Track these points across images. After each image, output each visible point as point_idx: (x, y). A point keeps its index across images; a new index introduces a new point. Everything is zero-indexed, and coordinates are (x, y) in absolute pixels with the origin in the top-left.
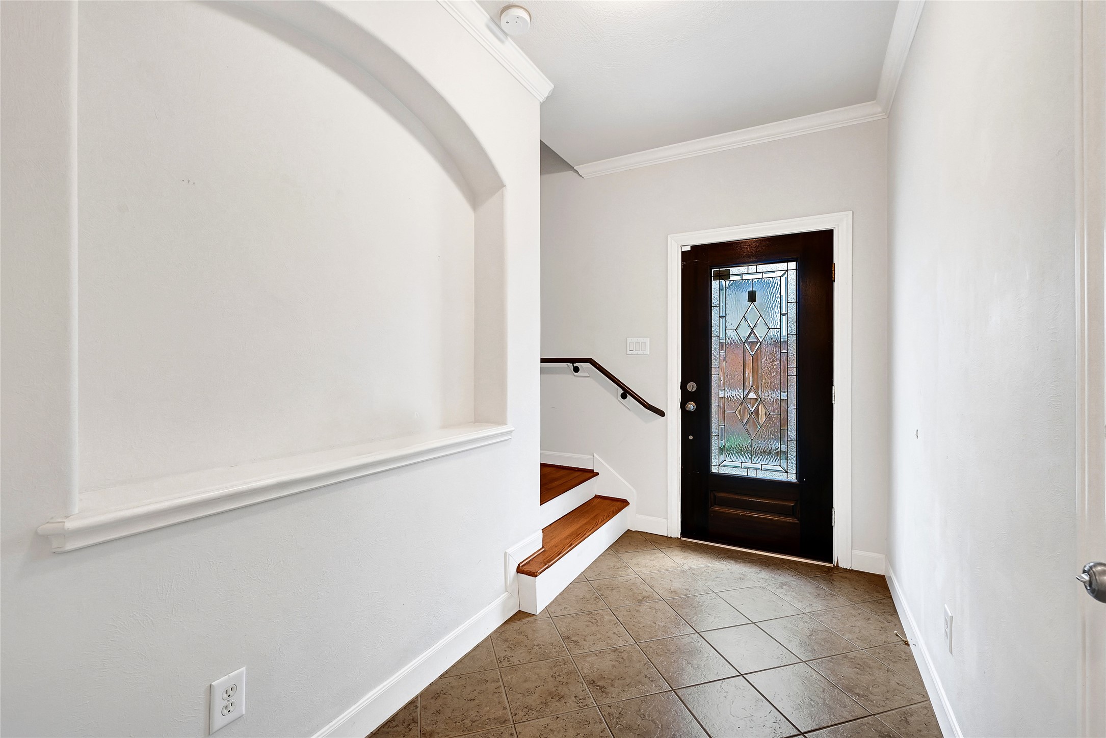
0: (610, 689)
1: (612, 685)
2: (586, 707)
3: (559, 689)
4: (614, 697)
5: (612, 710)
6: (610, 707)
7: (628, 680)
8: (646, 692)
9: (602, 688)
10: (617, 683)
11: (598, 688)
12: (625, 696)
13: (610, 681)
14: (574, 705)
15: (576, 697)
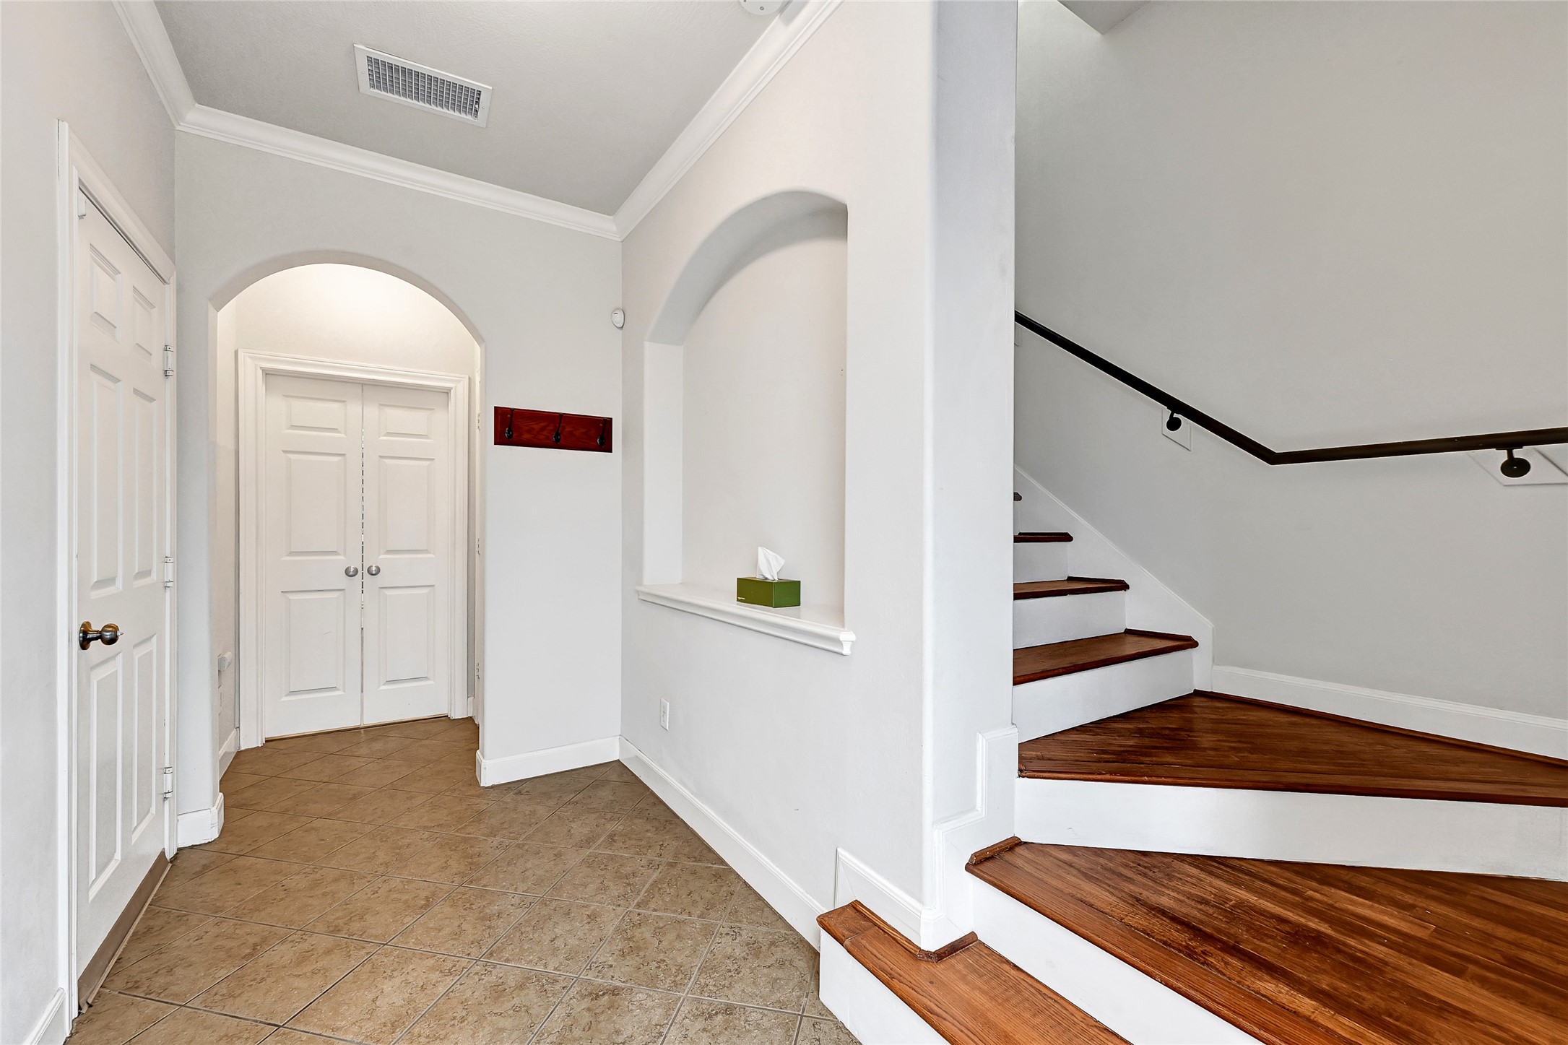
0: (586, 1003)
1: (589, 1009)
2: (588, 968)
3: (637, 958)
4: (571, 1001)
5: (558, 987)
6: (564, 988)
7: (577, 1033)
8: (539, 1038)
9: (597, 996)
10: (587, 1017)
11: (601, 993)
12: (560, 1012)
13: (598, 1011)
14: (604, 959)
15: (611, 966)
